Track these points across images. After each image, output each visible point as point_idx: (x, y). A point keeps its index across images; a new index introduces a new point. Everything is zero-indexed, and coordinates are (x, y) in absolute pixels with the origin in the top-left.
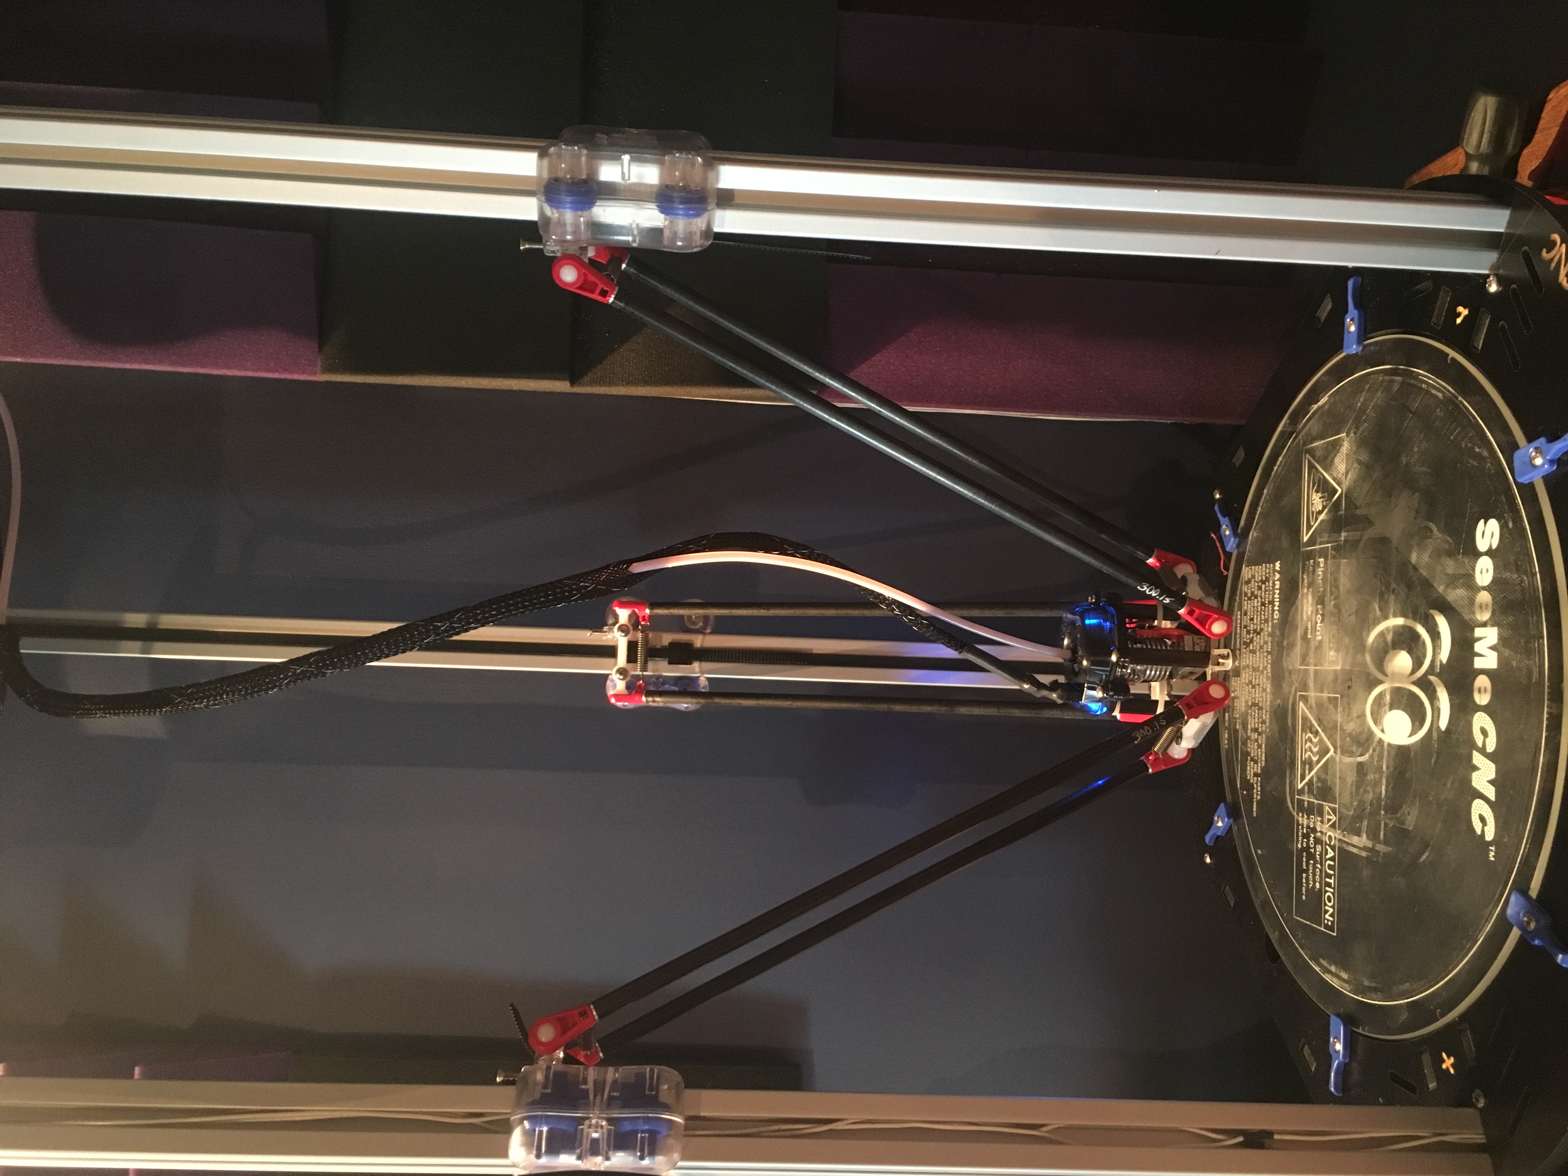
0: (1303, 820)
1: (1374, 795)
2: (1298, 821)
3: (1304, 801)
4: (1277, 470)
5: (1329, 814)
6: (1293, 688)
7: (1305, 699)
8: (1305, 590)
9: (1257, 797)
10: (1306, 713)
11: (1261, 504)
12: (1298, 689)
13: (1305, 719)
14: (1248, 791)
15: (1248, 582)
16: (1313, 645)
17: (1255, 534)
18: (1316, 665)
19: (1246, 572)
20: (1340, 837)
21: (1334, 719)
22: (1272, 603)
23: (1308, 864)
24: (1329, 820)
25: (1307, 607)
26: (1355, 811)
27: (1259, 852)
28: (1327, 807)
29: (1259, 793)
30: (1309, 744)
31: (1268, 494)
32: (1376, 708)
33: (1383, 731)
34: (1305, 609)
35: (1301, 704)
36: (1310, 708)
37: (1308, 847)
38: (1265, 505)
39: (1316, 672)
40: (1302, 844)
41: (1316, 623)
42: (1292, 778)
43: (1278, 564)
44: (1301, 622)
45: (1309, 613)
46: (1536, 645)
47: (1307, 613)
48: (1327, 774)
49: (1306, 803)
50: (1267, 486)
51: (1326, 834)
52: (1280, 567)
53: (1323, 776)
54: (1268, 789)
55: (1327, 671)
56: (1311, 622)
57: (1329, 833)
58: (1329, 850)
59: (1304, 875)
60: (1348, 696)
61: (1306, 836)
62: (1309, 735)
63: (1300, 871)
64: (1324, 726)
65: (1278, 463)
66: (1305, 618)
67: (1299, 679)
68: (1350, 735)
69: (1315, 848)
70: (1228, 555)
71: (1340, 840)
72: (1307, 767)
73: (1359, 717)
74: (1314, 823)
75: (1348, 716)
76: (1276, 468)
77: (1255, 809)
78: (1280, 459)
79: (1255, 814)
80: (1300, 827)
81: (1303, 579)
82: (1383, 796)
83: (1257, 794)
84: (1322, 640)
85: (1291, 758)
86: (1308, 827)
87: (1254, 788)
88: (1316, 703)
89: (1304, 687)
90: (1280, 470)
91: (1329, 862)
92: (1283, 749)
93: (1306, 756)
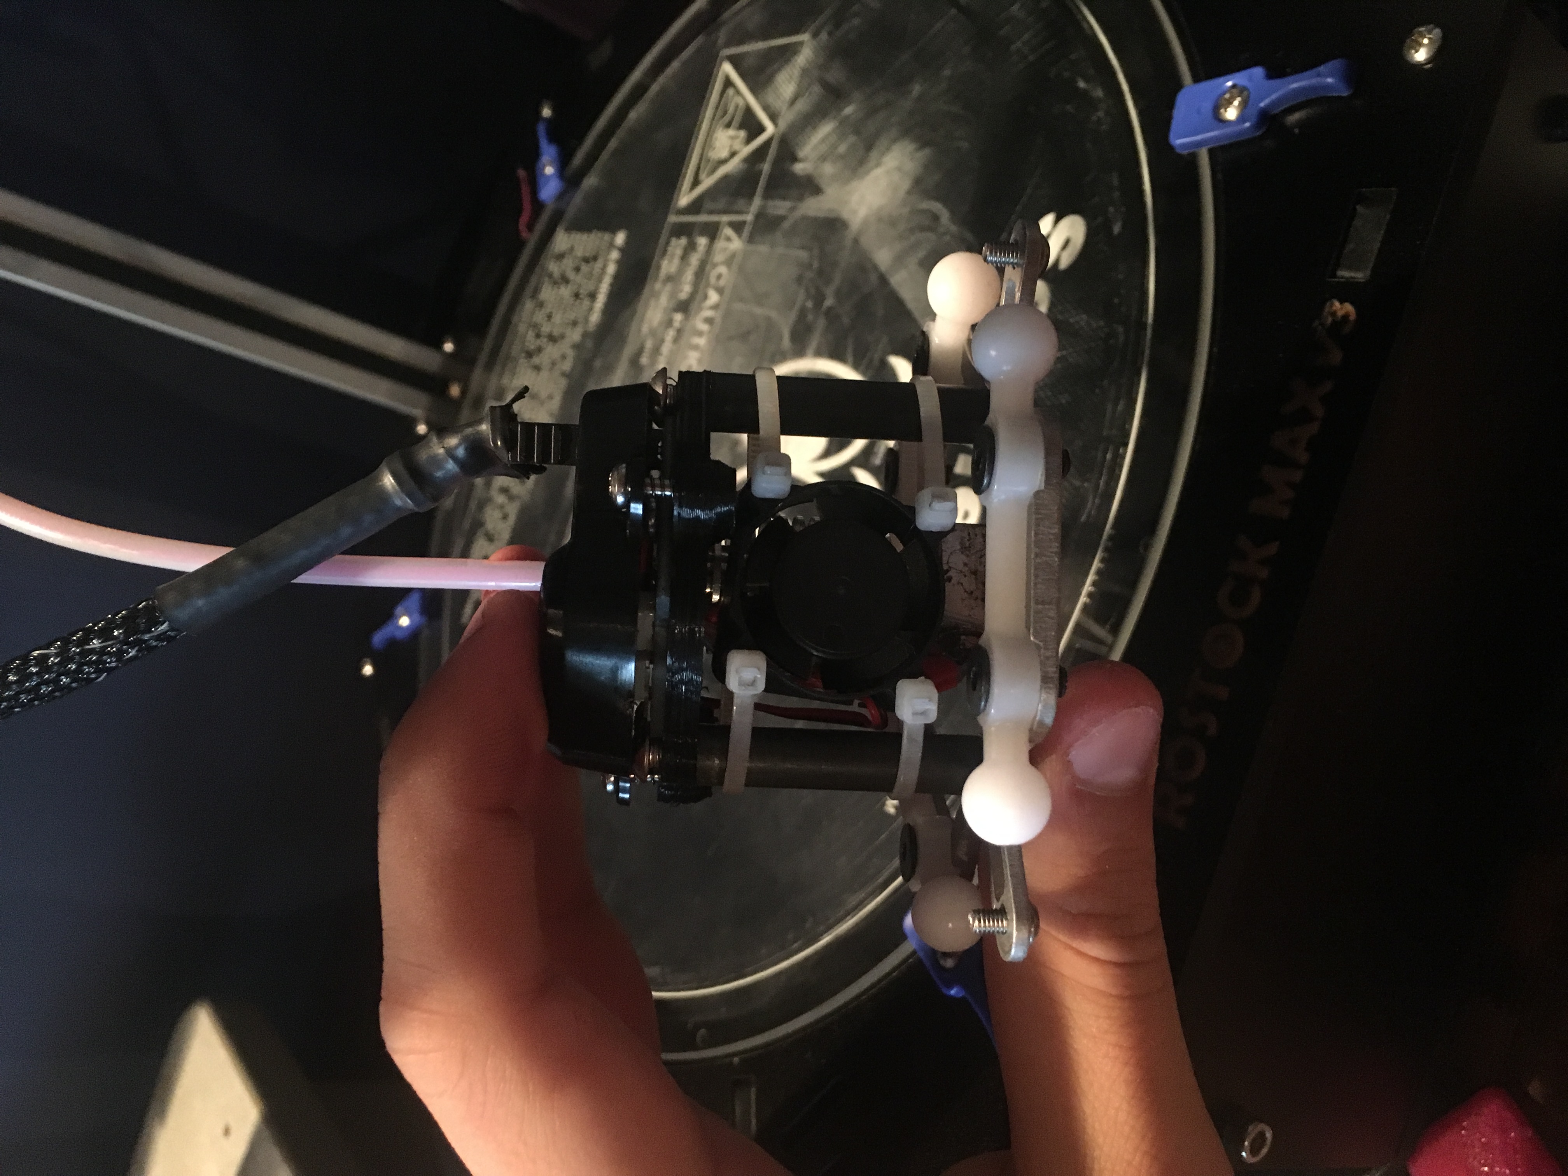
8: (658, 287)
15: (560, 257)
17: (595, 181)
19: (562, 240)
22: (593, 296)
25: (655, 313)
34: (650, 315)
43: (620, 238)
44: (635, 336)
45: (656, 321)
46: (1109, 456)
52: (623, 241)
56: (654, 339)
70: (538, 206)
81: (659, 267)
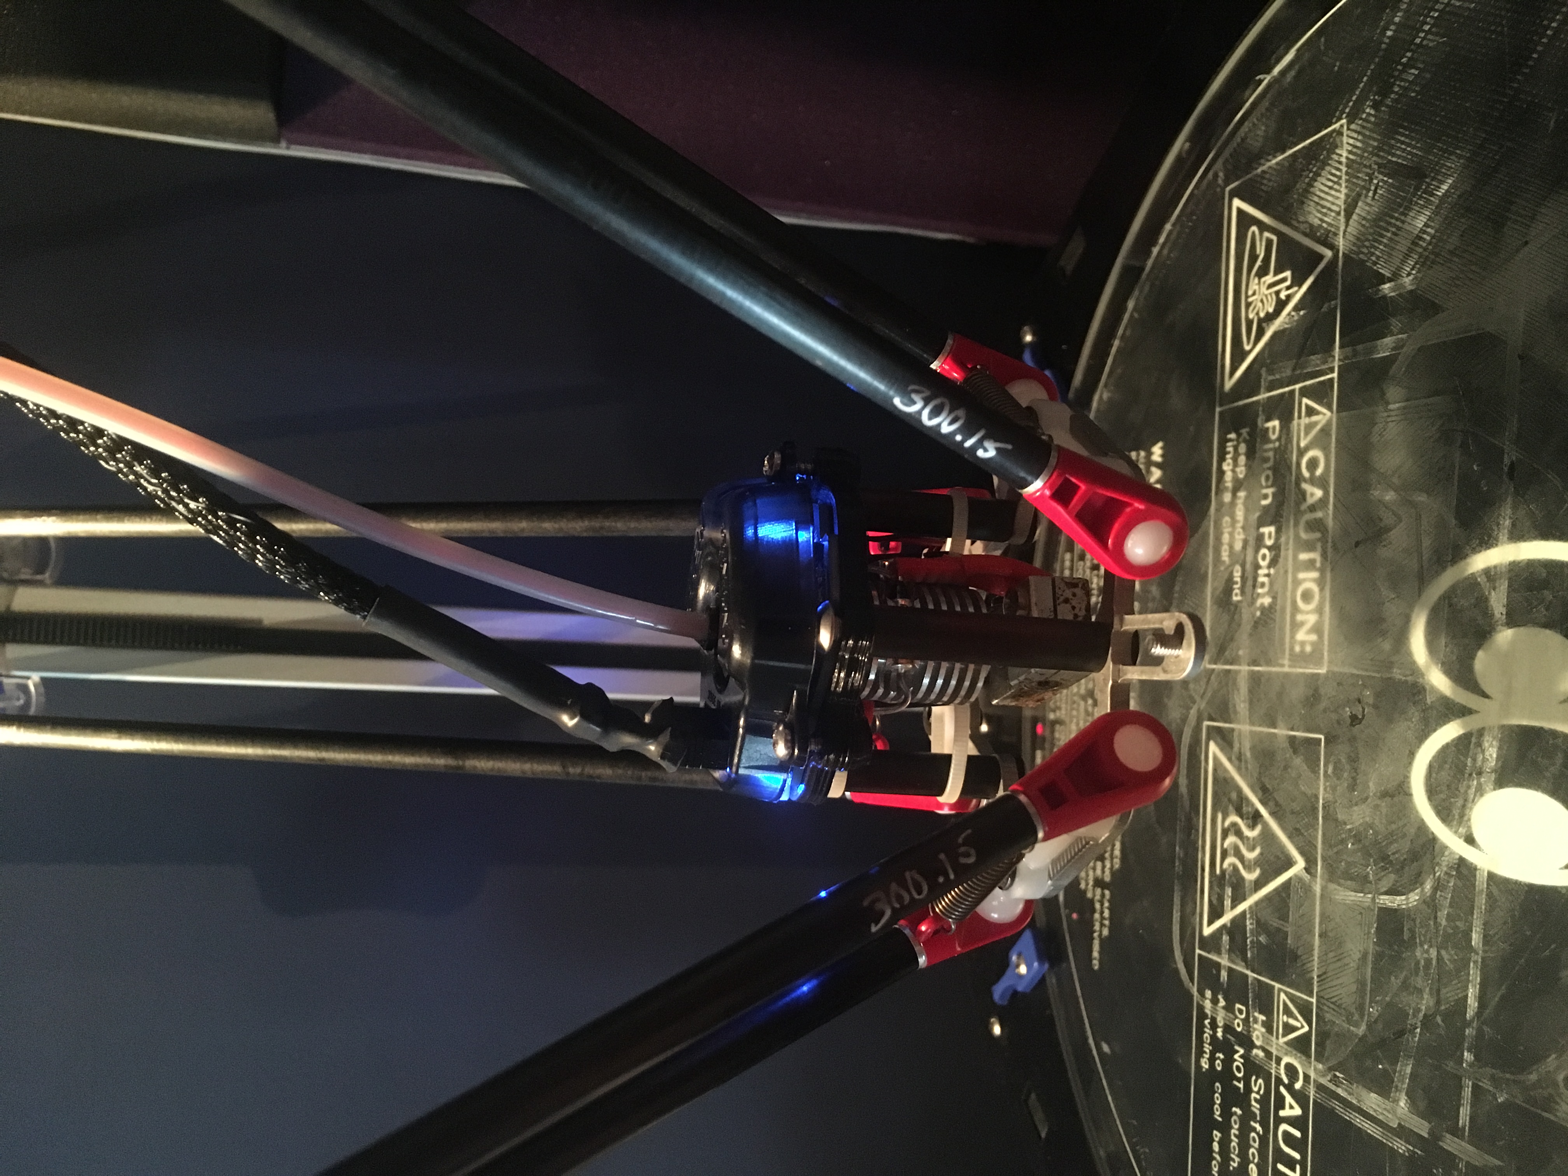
0: (1214, 1010)
1: (1438, 1003)
2: (1201, 1008)
3: (1218, 966)
4: (1160, 253)
5: (1287, 1012)
6: (1193, 712)
7: (1225, 739)
8: (1227, 497)
9: (1101, 928)
10: (1226, 770)
11: (1120, 332)
12: (1206, 715)
13: (1223, 783)
14: (1080, 913)
16: (1246, 616)
17: (1106, 396)
18: (1255, 663)
20: (1324, 1081)
21: (1309, 792)
23: (1227, 1114)
24: (1289, 1029)
25: (1231, 534)
26: (1369, 1027)
27: (1106, 1048)
28: (1283, 996)
29: (1107, 922)
30: (1231, 839)
31: (1135, 309)
32: (1445, 775)
33: (1470, 840)
34: (1226, 538)
35: (1213, 747)
36: (1239, 760)
37: (1227, 1075)
38: (1128, 333)
39: (1256, 680)
40: (1212, 1060)
41: (1257, 567)
42: (1189, 909)
44: (1215, 566)
45: (1238, 546)
47: (1231, 547)
48: (1284, 918)
49: (1224, 975)
50: (1136, 293)
51: (1279, 1060)
52: (1163, 456)
53: (1275, 923)
54: (1128, 920)
55: (1287, 675)
56: (1243, 566)
57: (1286, 1060)
58: (1289, 1099)
59: (1217, 1135)
60: (1353, 740)
61: (1224, 1047)
62: (1234, 818)
63: (1206, 1124)
64: (1277, 804)
65: (1162, 240)
66: (1225, 556)
67: (1209, 694)
68: (1358, 838)
69: (1247, 1080)
71: (1320, 1087)
72: (1229, 891)
73: (1385, 794)
74: (1246, 1021)
75: (1352, 787)
76: (1155, 250)
77: (1096, 954)
78: (1168, 227)
79: (1096, 965)
80: (1207, 1022)
81: (1221, 473)
82: (1470, 1013)
83: (1102, 925)
84: (1272, 606)
85: (1184, 863)
86: (1228, 1029)
87: (1094, 911)
88: (1253, 748)
89: (1223, 710)
90: (1165, 252)
91: (1284, 1127)
92: (1164, 840)
93: (1225, 865)
